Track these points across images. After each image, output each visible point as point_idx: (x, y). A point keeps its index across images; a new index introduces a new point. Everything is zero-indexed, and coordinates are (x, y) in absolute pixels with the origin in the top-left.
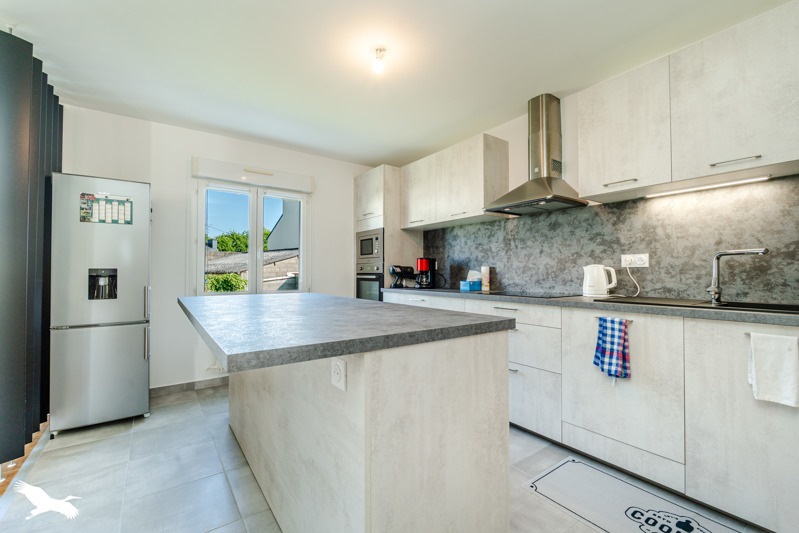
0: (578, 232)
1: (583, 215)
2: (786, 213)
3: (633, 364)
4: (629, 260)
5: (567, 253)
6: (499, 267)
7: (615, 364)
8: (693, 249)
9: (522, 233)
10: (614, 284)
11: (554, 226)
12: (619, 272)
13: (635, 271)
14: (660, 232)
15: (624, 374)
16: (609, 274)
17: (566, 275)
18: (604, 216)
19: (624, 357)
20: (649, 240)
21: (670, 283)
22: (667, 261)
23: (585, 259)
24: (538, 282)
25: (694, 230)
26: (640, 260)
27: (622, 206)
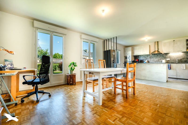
0: (161, 56)
1: (161, 55)
2: (183, 55)
3: (171, 68)
4: (167, 59)
5: (159, 59)
6: (149, 60)
7: (170, 68)
8: (175, 58)
9: (153, 56)
10: (166, 62)
11: (158, 56)
12: (167, 60)
13: (168, 60)
14: (171, 57)
15: (170, 69)
16: (165, 61)
17: (159, 61)
18: (164, 55)
19: (170, 67)
20: (170, 57)
21: (172, 61)
22: (172, 59)
23: (162, 59)
24: (155, 62)
25: (175, 56)
26: (169, 59)
27: (166, 54)
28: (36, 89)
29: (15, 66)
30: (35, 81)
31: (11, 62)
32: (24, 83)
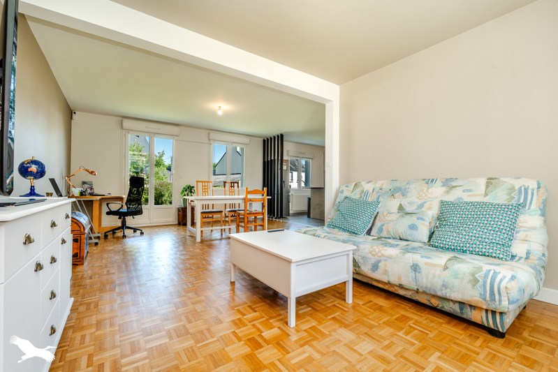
28: (124, 222)
29: (96, 191)
30: (121, 210)
31: (90, 185)
32: (108, 213)
